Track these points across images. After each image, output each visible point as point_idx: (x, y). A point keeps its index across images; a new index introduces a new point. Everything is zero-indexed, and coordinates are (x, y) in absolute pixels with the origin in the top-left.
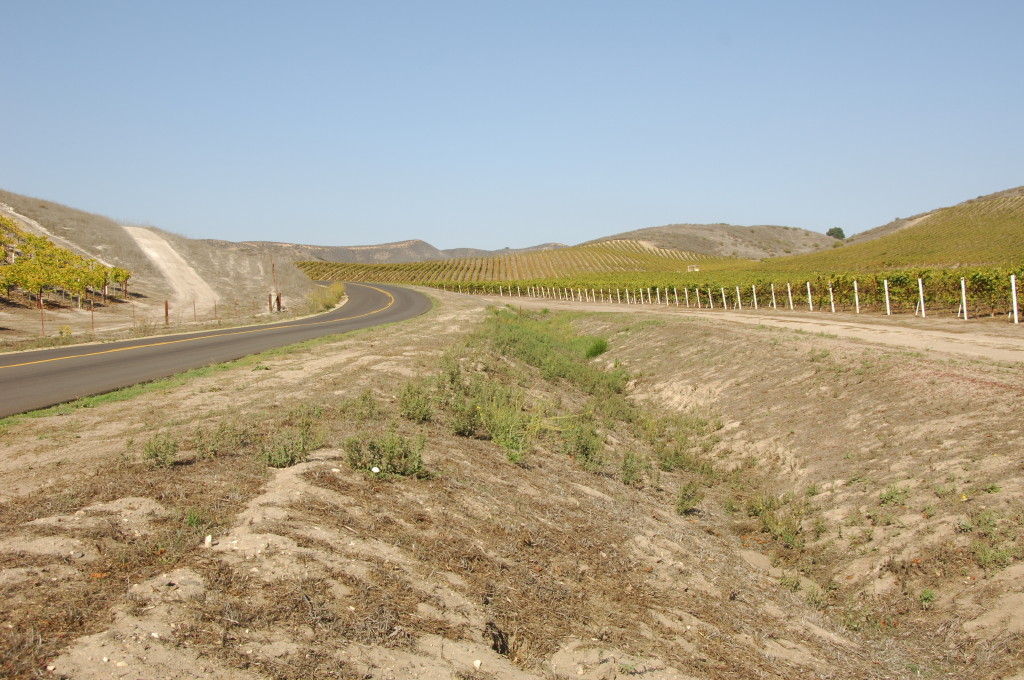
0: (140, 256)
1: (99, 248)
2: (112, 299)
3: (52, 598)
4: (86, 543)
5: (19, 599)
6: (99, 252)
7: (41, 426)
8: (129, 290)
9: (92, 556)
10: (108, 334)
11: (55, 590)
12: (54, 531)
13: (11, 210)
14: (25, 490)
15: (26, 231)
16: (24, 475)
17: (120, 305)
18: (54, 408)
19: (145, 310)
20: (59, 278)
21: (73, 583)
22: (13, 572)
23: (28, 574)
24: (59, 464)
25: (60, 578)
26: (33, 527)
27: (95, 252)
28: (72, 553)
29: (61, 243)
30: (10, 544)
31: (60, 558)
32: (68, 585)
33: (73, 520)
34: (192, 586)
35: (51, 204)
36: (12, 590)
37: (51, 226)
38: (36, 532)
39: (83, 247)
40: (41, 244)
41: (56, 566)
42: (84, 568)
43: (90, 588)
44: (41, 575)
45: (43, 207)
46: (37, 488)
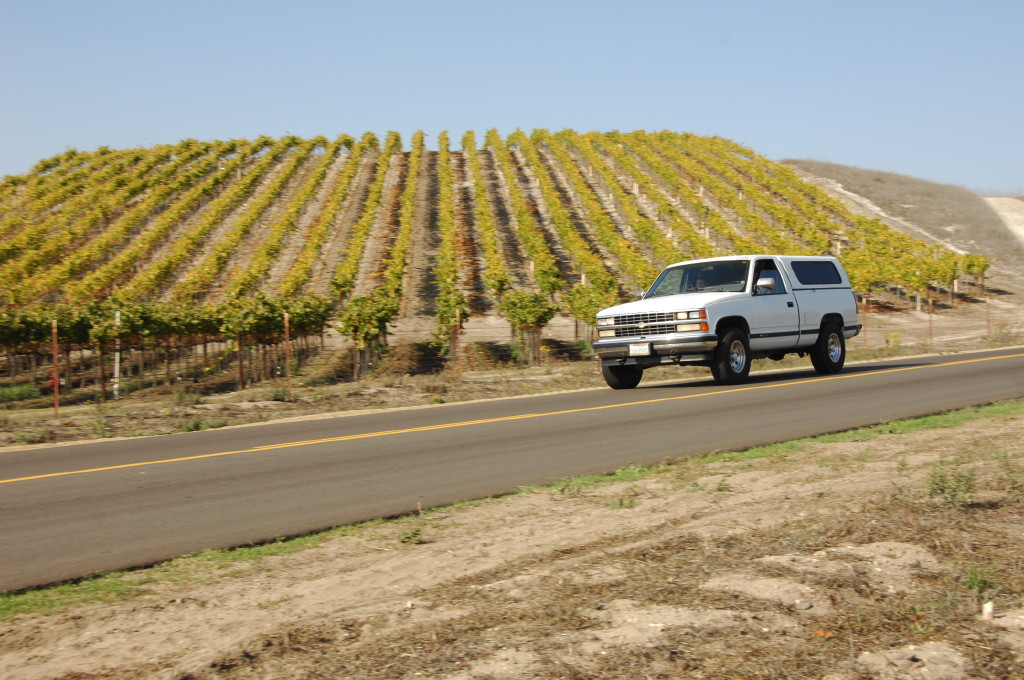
0: (1005, 237)
1: (949, 229)
2: (963, 297)
3: (756, 653)
4: (818, 591)
5: (717, 646)
6: (948, 235)
7: (828, 453)
8: (988, 284)
9: (822, 609)
10: (948, 345)
11: (764, 643)
12: (780, 572)
13: (839, 187)
14: (768, 522)
15: (854, 212)
16: (777, 505)
17: (974, 306)
18: (851, 432)
19: (1009, 311)
20: (893, 272)
21: (788, 638)
22: (719, 614)
23: (736, 618)
24: (821, 495)
25: (775, 628)
26: (759, 564)
27: (943, 235)
28: (797, 601)
29: (898, 225)
30: (727, 581)
31: (779, 606)
32: (782, 640)
33: (810, 562)
34: (945, 666)
35: (889, 175)
36: (711, 634)
37: (885, 205)
38: (760, 571)
39: (927, 229)
40: (872, 227)
41: (772, 613)
42: (808, 622)
43: (806, 647)
44: (750, 621)
45: (878, 180)
46: (782, 521)
